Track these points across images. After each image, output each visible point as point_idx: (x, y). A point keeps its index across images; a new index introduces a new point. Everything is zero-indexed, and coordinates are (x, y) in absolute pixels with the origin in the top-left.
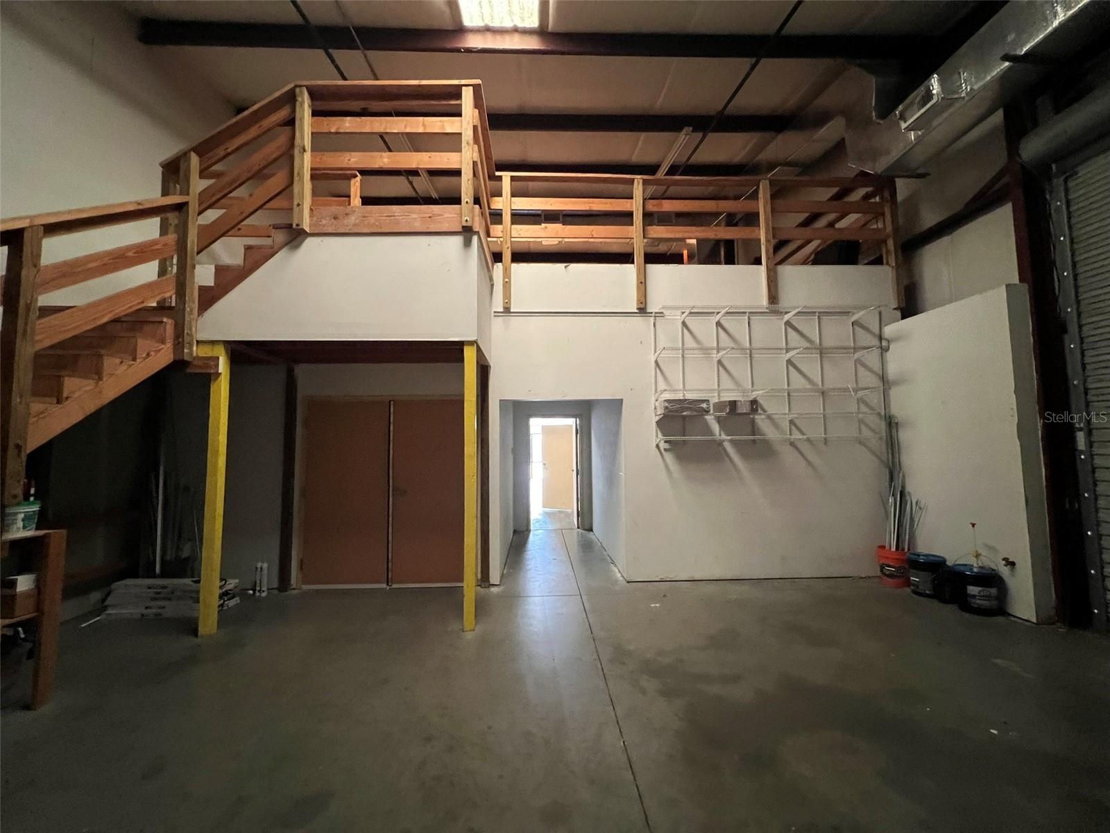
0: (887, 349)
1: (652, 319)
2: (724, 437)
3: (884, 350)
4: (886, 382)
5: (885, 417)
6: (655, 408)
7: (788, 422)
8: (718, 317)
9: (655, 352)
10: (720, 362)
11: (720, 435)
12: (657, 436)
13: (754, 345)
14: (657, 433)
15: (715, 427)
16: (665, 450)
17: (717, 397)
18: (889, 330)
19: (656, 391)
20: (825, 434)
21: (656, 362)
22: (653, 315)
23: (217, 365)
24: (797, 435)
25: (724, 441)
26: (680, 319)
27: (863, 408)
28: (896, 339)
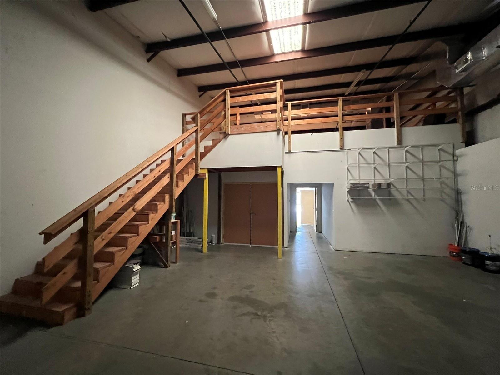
0: (457, 160)
1: (346, 152)
2: (376, 197)
3: (455, 161)
4: (456, 175)
5: (455, 190)
6: (347, 186)
7: (406, 192)
8: (374, 150)
9: (347, 165)
10: (375, 168)
11: (375, 197)
12: (348, 197)
13: (391, 161)
14: (348, 196)
15: (373, 194)
16: (351, 202)
17: (374, 182)
18: (458, 152)
19: (347, 180)
20: (424, 197)
21: (348, 169)
22: (346, 150)
23: (206, 175)
24: (410, 197)
25: (376, 199)
26: (358, 151)
27: (444, 186)
28: (461, 156)
